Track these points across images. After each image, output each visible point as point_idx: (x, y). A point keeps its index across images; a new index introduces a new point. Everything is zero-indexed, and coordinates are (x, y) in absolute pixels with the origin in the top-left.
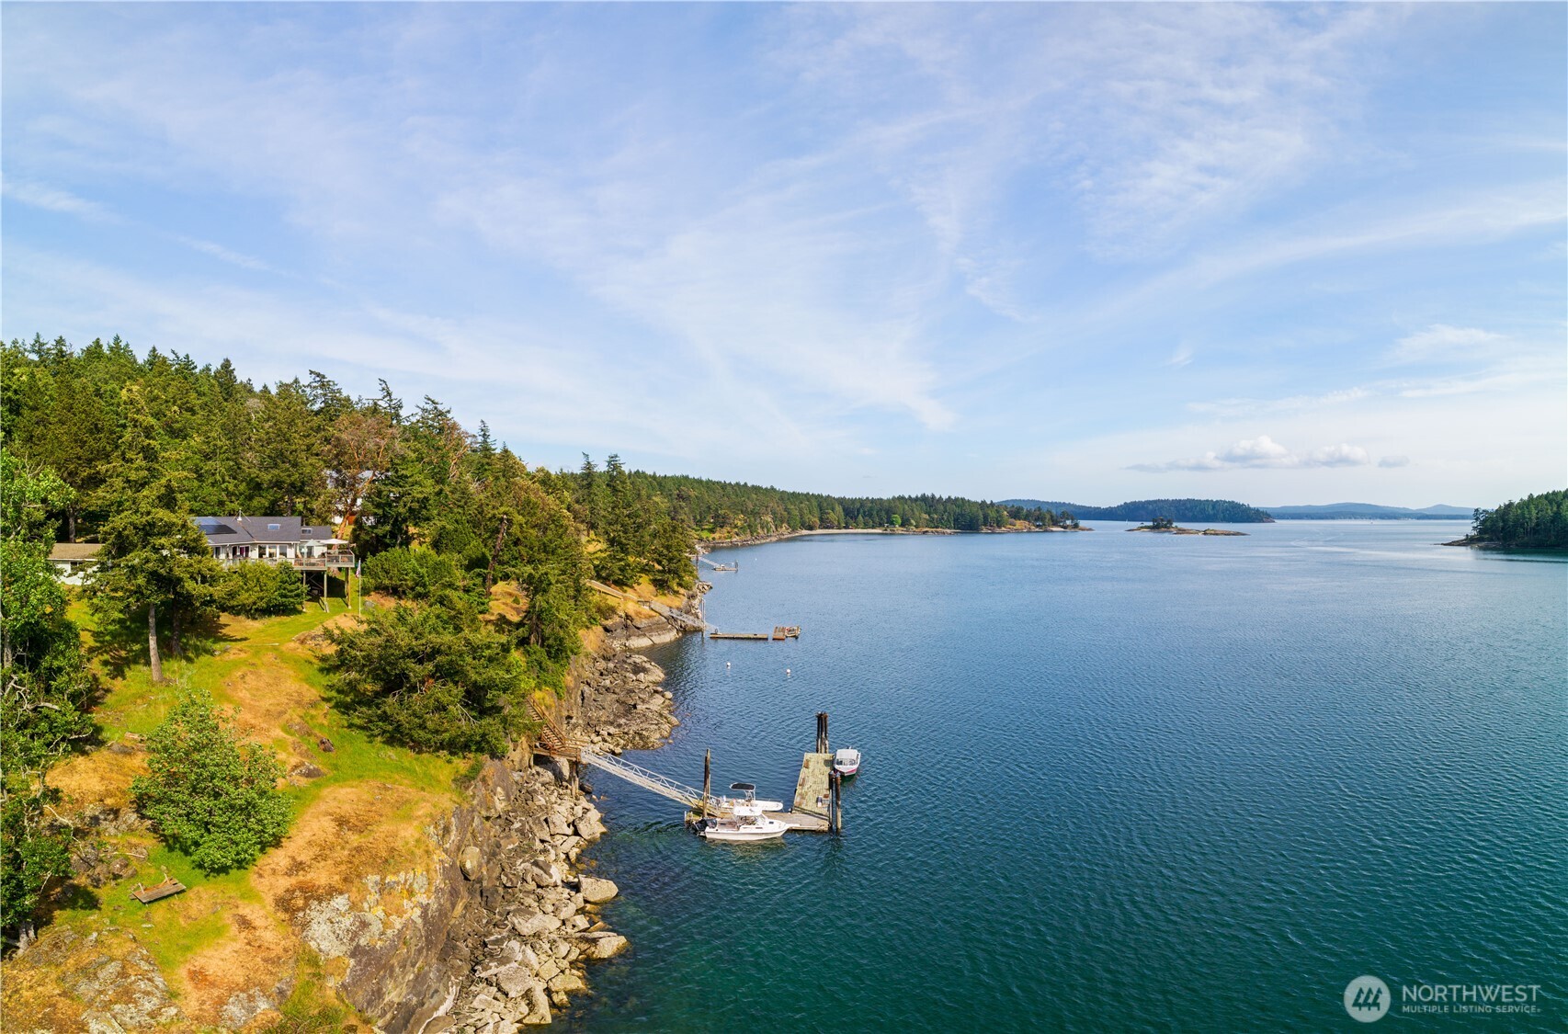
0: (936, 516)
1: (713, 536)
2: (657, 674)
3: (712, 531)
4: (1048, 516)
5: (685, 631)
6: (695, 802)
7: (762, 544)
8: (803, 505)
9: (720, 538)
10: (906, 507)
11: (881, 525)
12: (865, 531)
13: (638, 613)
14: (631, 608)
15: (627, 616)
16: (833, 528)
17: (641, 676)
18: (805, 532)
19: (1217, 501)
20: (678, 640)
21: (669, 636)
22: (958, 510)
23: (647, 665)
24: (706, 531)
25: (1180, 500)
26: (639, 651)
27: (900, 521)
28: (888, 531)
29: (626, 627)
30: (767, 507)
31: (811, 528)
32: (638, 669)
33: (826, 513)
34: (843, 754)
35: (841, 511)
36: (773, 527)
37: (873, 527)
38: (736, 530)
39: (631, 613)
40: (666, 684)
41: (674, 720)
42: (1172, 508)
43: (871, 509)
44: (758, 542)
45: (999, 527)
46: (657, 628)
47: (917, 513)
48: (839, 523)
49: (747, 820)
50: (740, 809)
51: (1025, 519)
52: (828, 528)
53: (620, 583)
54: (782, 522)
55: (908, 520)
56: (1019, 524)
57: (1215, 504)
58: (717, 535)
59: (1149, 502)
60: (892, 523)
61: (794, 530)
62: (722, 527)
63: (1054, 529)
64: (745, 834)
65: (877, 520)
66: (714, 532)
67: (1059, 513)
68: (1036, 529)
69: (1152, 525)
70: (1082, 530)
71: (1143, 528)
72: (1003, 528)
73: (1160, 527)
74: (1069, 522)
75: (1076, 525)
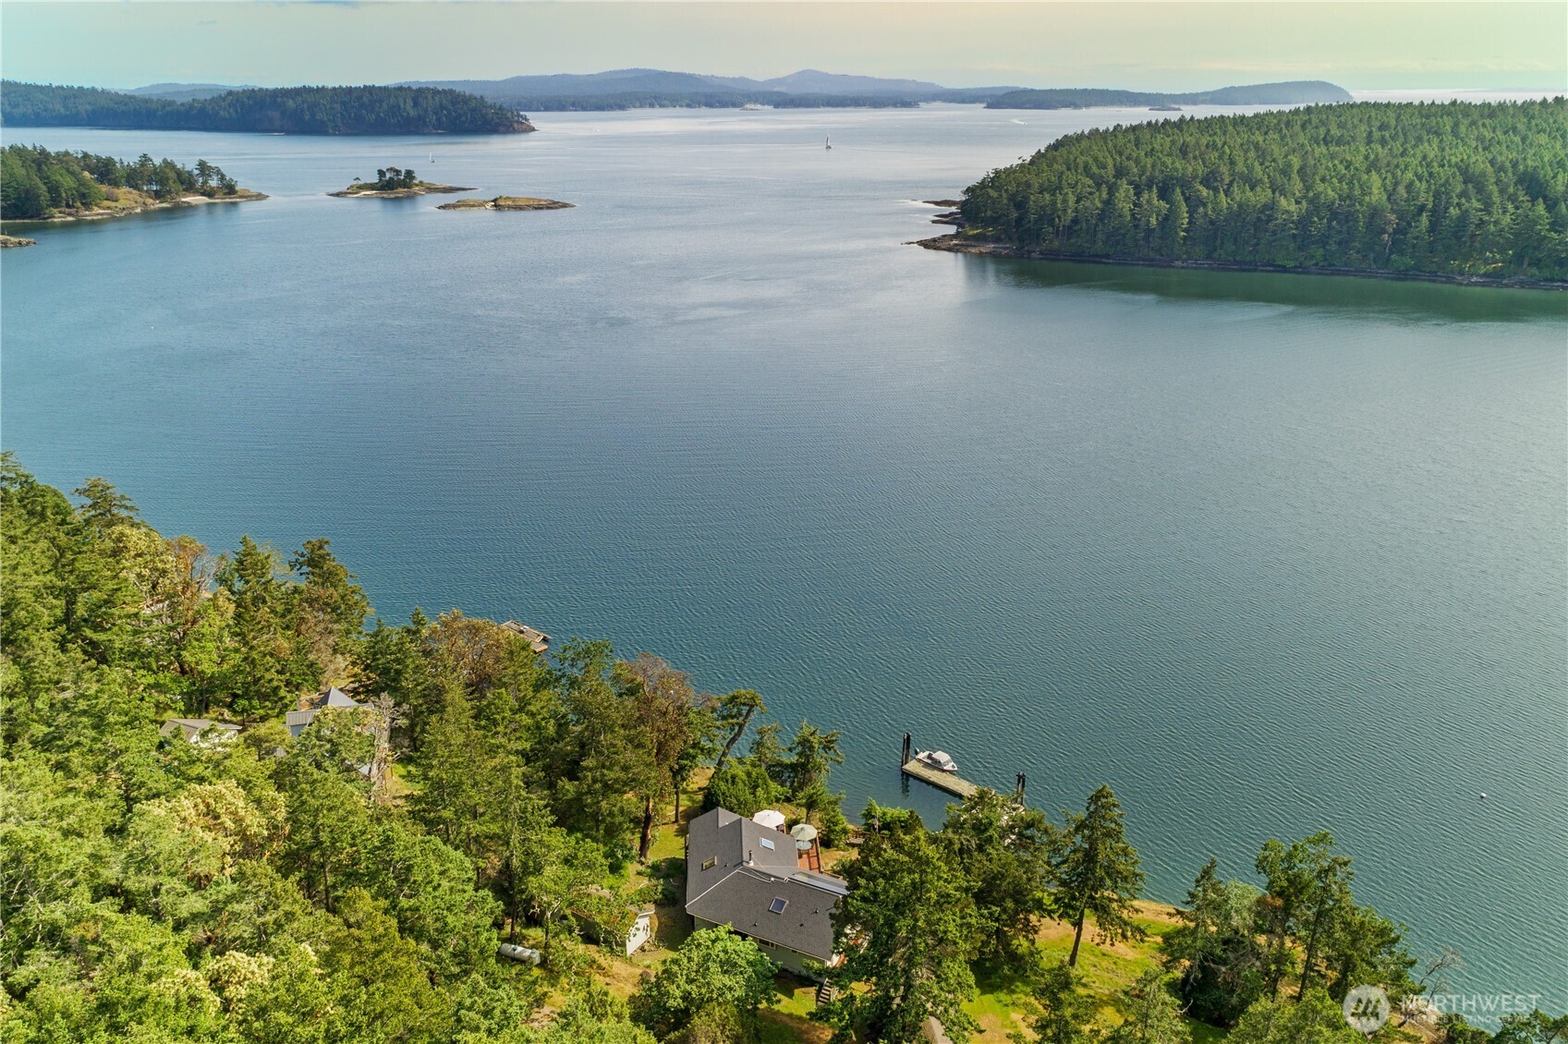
4: (169, 174)
42: (337, 106)
51: (124, 185)
56: (127, 197)
57: (418, 94)
63: (190, 200)
67: (137, 159)
68: (158, 205)
69: (375, 179)
70: (249, 197)
71: (361, 188)
72: (97, 210)
73: (395, 186)
74: (214, 183)
75: (230, 189)
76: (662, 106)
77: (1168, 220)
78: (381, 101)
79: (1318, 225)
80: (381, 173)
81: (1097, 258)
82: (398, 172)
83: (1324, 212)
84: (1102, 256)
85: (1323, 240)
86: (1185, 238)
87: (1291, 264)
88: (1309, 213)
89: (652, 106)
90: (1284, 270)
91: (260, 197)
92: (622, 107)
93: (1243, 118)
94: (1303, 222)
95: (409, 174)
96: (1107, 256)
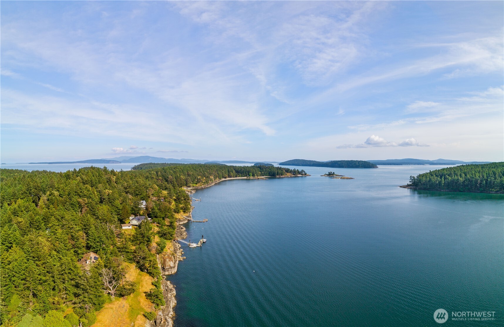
0: (263, 173)
1: (197, 185)
2: (184, 229)
3: (196, 184)
4: (297, 172)
5: (189, 220)
6: (189, 244)
7: (211, 186)
8: (223, 171)
9: (198, 186)
10: (254, 170)
11: (246, 176)
12: (241, 178)
13: (181, 218)
14: (180, 217)
15: (179, 219)
16: (232, 177)
17: (182, 229)
18: (224, 179)
19: (360, 161)
20: (187, 222)
21: (186, 222)
22: (270, 171)
23: (183, 228)
24: (195, 184)
25: (349, 161)
26: (181, 225)
27: (252, 175)
28: (248, 178)
29: (179, 220)
30: (212, 174)
31: (225, 178)
32: (182, 228)
33: (230, 173)
34: (204, 240)
35: (235, 172)
36: (214, 180)
37: (244, 177)
38: (203, 183)
39: (180, 218)
40: (186, 230)
41: (187, 236)
42: (346, 163)
43: (244, 171)
44: (209, 186)
45: (282, 175)
46: (184, 220)
47: (257, 172)
48: (234, 176)
49: (193, 245)
50: (193, 244)
51: (289, 173)
52: (230, 177)
53: (178, 213)
54: (217, 177)
55: (254, 174)
56: (289, 174)
57: (359, 162)
58: (198, 185)
59: (339, 161)
60: (249, 175)
61: (220, 179)
62: (199, 183)
63: (299, 175)
64: (193, 246)
65: (245, 174)
66: (197, 184)
67: (301, 170)
68: (293, 176)
69: (328, 174)
70: (307, 176)
71: (325, 175)
72: (283, 176)
73: (330, 175)
74: (303, 173)
75: (306, 174)
76: (409, 164)
77: (440, 182)
78: (353, 163)
79: (466, 183)
80: (329, 173)
81: (428, 189)
82: (331, 172)
83: (468, 180)
84: (429, 189)
85: (467, 186)
86: (444, 186)
87: (462, 190)
88: (465, 181)
89: (407, 164)
90: (462, 192)
91: (310, 175)
92: (401, 164)
93: (451, 167)
94: (464, 182)
95: (334, 173)
96: (430, 189)
